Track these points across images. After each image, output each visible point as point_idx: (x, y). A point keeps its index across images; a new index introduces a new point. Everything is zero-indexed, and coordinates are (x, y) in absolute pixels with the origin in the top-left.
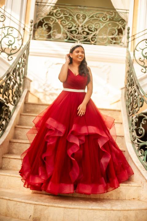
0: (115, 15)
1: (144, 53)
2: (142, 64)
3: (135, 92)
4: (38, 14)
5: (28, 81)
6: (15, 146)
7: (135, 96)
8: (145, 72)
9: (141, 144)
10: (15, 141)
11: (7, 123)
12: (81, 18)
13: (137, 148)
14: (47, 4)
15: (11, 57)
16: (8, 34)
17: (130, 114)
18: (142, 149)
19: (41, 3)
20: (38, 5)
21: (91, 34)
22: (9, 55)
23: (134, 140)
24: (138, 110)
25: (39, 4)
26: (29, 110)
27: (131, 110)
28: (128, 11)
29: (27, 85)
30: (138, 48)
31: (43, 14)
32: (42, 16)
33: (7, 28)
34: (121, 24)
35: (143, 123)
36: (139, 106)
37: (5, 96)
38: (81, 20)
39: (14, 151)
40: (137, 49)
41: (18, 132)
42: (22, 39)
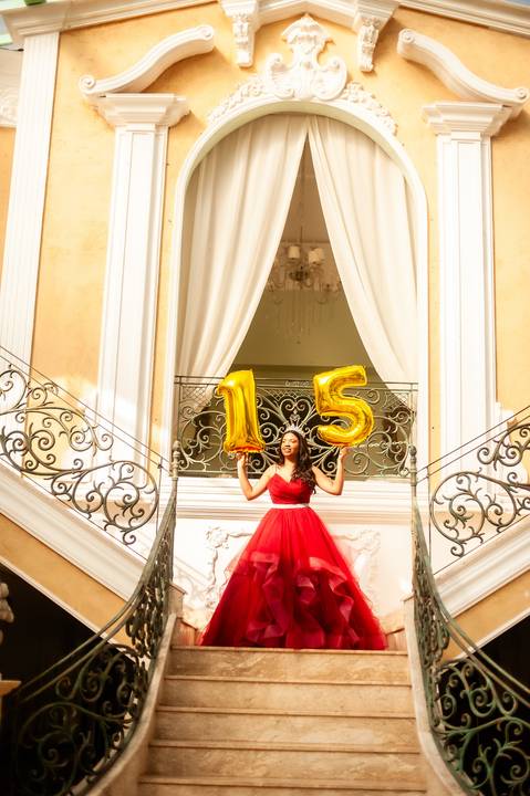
0: (382, 398)
1: (455, 509)
2: (453, 534)
3: (433, 614)
4: (182, 405)
5: (176, 592)
6: (163, 755)
7: (433, 621)
8: (461, 555)
9: (451, 733)
10: (160, 743)
11: (143, 701)
12: (295, 412)
13: (443, 743)
14: (204, 381)
15: (132, 537)
16: (121, 480)
17: (426, 664)
18: (454, 746)
19: (188, 377)
20: (181, 384)
21: (324, 451)
22: (126, 531)
23: (436, 726)
24: (441, 656)
25: (184, 380)
26: (183, 667)
27: (428, 655)
28: (414, 387)
29: (174, 603)
30: (439, 497)
31: (195, 406)
32: (193, 413)
33: (117, 466)
34: (399, 421)
35: (452, 685)
36: (441, 645)
37: (138, 641)
38: (296, 417)
39: (161, 768)
40: (437, 497)
41: (165, 721)
42: (155, 489)
